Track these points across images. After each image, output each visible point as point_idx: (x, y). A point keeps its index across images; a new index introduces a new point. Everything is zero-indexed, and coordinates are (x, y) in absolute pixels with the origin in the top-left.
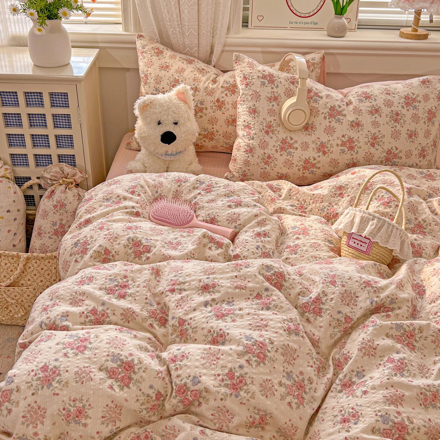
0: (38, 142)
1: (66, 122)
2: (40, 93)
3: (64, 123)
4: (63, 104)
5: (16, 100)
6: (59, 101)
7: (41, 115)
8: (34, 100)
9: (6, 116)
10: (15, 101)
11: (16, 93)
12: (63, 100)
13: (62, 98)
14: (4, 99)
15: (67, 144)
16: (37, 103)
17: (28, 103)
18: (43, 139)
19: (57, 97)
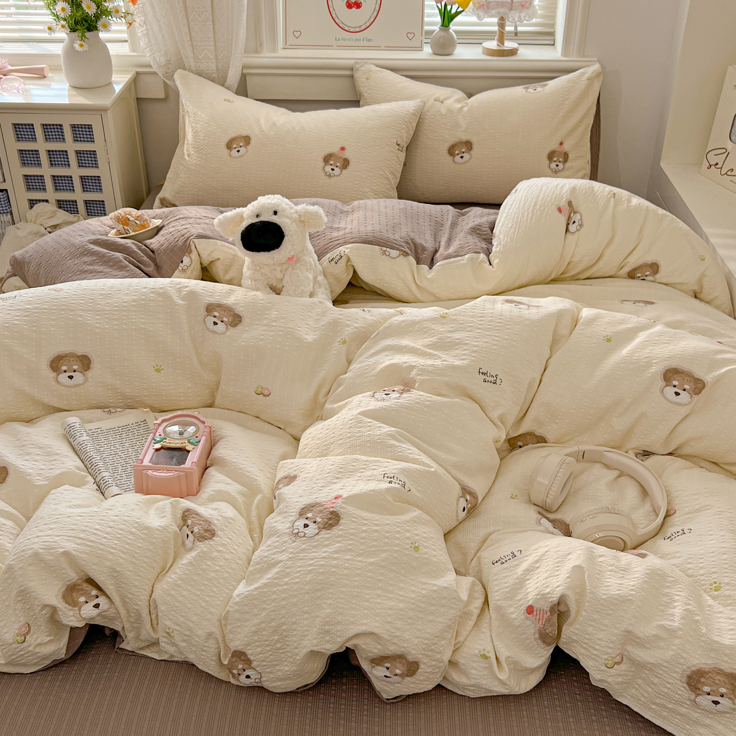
0: (61, 185)
1: (92, 161)
2: (61, 125)
3: (90, 162)
4: (87, 138)
5: (33, 133)
6: (83, 134)
7: (62, 151)
8: (53, 133)
9: (22, 154)
10: (31, 135)
11: (32, 125)
12: (88, 133)
13: (86, 131)
14: (19, 133)
15: (95, 187)
16: (58, 137)
17: (48, 137)
18: (67, 182)
19: (80, 129)
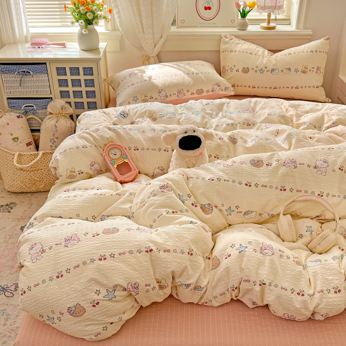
0: (77, 95)
2: (77, 68)
3: (90, 84)
4: (90, 73)
5: (65, 72)
6: (88, 72)
7: (78, 80)
8: (74, 72)
9: (59, 81)
11: (65, 68)
12: (90, 71)
14: (58, 72)
15: (92, 96)
16: (76, 73)
17: (71, 73)
18: (79, 94)
19: (87, 70)
